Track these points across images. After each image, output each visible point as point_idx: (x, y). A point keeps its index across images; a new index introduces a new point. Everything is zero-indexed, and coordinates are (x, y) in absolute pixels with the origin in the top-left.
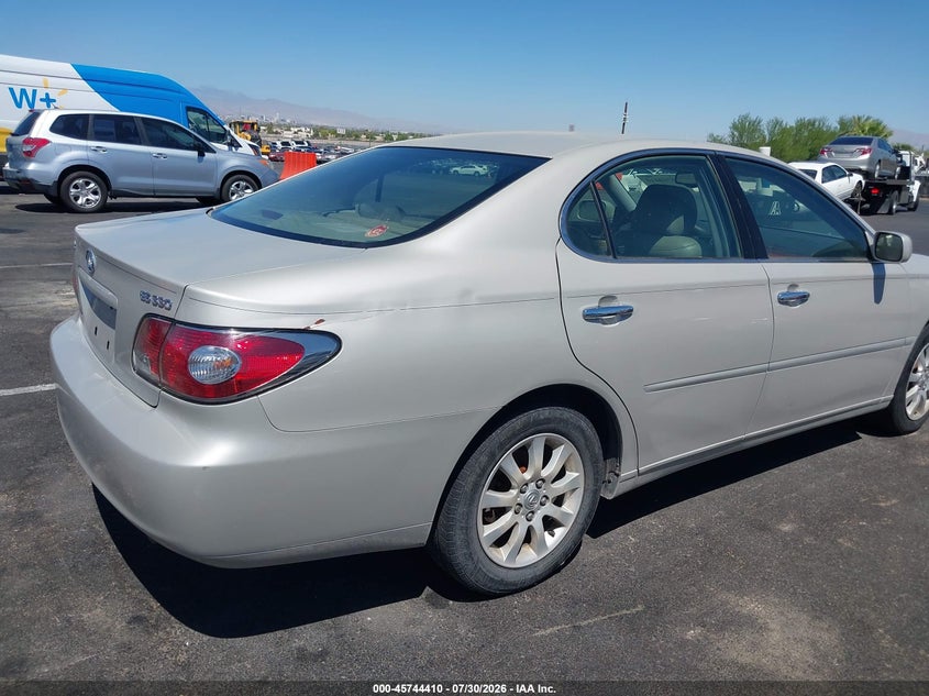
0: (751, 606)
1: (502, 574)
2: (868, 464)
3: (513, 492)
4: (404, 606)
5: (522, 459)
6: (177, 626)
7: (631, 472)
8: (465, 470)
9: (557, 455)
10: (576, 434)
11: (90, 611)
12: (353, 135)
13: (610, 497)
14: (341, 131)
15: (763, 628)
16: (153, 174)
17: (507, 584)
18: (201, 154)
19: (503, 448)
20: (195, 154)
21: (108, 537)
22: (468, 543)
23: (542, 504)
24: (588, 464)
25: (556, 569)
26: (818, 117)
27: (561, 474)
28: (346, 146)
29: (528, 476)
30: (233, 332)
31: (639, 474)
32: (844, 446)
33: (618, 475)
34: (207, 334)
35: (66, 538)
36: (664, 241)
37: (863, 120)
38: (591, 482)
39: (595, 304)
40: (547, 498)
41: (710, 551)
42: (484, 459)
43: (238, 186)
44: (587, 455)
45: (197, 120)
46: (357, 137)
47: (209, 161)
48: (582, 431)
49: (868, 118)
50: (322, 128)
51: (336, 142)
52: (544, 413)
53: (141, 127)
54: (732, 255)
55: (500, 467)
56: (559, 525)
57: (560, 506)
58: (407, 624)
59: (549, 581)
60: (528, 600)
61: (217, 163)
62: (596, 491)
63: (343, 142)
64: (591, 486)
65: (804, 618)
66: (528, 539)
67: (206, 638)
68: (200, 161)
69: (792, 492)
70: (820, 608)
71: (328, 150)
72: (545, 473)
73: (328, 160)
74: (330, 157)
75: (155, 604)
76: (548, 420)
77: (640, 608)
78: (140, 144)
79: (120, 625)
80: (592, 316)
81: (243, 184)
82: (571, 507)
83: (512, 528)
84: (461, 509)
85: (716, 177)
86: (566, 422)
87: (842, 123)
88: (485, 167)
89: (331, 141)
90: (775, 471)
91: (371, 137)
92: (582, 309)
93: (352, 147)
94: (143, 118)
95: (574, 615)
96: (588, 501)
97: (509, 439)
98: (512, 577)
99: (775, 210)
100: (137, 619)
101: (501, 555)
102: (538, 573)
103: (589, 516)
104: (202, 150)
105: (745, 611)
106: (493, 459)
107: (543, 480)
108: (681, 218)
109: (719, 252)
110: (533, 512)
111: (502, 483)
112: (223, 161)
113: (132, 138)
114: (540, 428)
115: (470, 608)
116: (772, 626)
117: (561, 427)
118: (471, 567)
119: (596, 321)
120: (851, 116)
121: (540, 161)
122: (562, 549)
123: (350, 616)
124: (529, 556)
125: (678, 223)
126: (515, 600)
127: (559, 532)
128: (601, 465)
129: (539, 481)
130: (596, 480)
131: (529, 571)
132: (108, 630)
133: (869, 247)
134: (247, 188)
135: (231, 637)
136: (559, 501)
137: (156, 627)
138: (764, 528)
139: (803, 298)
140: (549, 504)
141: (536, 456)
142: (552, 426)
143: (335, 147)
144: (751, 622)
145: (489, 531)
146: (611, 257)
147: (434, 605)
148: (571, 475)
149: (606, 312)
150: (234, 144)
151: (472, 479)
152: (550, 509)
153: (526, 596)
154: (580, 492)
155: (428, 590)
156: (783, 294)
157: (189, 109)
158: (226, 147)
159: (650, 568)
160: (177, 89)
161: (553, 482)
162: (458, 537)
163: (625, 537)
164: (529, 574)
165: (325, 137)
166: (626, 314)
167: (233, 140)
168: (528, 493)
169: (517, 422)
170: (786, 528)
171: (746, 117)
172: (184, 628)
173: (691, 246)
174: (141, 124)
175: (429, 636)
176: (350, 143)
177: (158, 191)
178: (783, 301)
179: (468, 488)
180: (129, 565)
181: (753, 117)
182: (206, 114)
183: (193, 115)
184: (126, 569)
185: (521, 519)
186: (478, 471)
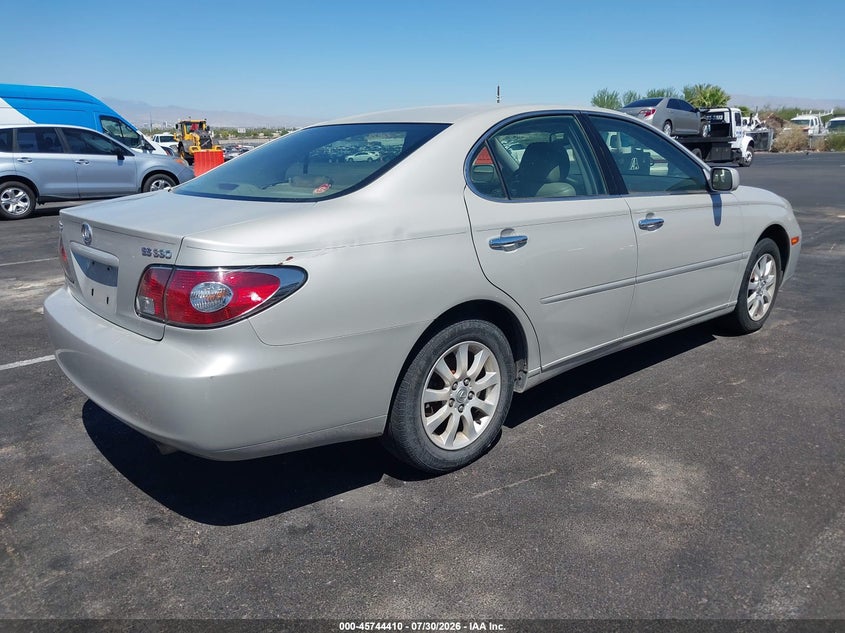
0: (639, 462)
1: (444, 455)
2: (722, 357)
3: (447, 389)
4: (369, 489)
5: (452, 363)
6: (187, 522)
7: (537, 369)
8: (410, 372)
9: (478, 358)
10: (491, 341)
11: (112, 519)
12: (252, 134)
13: (521, 391)
14: (242, 131)
15: (649, 475)
16: (77, 179)
17: (448, 463)
18: (121, 158)
19: (437, 353)
20: (115, 158)
21: (112, 467)
22: (416, 431)
23: (470, 398)
24: (503, 364)
25: (484, 450)
26: (666, 88)
27: (482, 374)
28: (247, 144)
29: (457, 376)
30: (220, 270)
31: (543, 371)
32: (703, 346)
33: (526, 372)
34: (201, 273)
35: (76, 472)
36: (545, 188)
37: (704, 87)
38: (506, 379)
39: (498, 236)
40: (473, 393)
41: (603, 428)
42: (423, 363)
43: (157, 184)
44: (501, 356)
45: (110, 127)
46: (256, 136)
47: (129, 163)
48: (496, 338)
49: (708, 86)
50: (222, 129)
51: (236, 142)
52: (466, 324)
53: (63, 138)
54: (600, 192)
55: (435, 369)
56: (483, 415)
57: (483, 399)
58: (373, 501)
59: (480, 460)
60: (465, 474)
61: (136, 165)
62: (510, 387)
63: (245, 141)
64: (506, 382)
65: (679, 466)
66: (460, 428)
67: (212, 527)
68: (120, 164)
69: (664, 382)
70: (690, 458)
71: (229, 149)
72: (470, 373)
73: (232, 157)
74: (233, 155)
75: (165, 509)
76: (469, 331)
77: (553, 471)
78: (62, 152)
79: (139, 527)
80: (496, 245)
81: (162, 182)
82: (493, 400)
83: (448, 418)
84: (408, 403)
85: (583, 132)
86: (483, 331)
87: (686, 91)
88: (377, 153)
89: (232, 140)
90: (650, 368)
91: (268, 134)
92: (488, 240)
93: (252, 144)
94: (63, 129)
95: (503, 481)
96: (505, 393)
97: (441, 346)
98: (451, 457)
99: (634, 166)
100: (153, 521)
101: (442, 440)
102: (471, 453)
103: (506, 406)
104: (121, 154)
105: (634, 466)
106: (430, 362)
107: (469, 379)
108: (557, 169)
109: (590, 192)
110: (463, 405)
111: (437, 382)
112: (141, 163)
113: (53, 148)
114: (463, 336)
115: (421, 485)
116: (655, 473)
117: (479, 335)
118: (419, 450)
119: (500, 248)
120: (693, 85)
121: (444, 126)
122: (487, 435)
123: (326, 500)
124: (463, 440)
125: (555, 172)
126: (455, 476)
127: (485, 421)
128: (513, 364)
129: (466, 379)
130: (510, 377)
131: (463, 452)
132: (131, 530)
133: (707, 182)
134: (166, 185)
135: (233, 524)
136: (482, 395)
137: (170, 524)
138: (644, 409)
139: (659, 224)
140: (475, 398)
141: (462, 359)
142: (472, 335)
143: (236, 146)
144: (640, 472)
145: (431, 421)
146: (506, 199)
147: (392, 485)
148: (489, 375)
149: (508, 241)
150: (148, 147)
151: (416, 378)
152: (475, 402)
153: (463, 472)
154: (498, 388)
155: (385, 476)
156: (642, 221)
157: (103, 118)
158: (141, 151)
159: (558, 444)
160: (90, 100)
161: (476, 380)
162: (408, 427)
163: (536, 425)
164: (464, 455)
165: (225, 138)
166: (522, 242)
167: (147, 144)
168: (458, 390)
169: (446, 333)
170: (662, 407)
171: (604, 92)
172: (193, 523)
173: (567, 189)
174: (61, 133)
175: (391, 507)
176: (249, 141)
177: (84, 194)
178: (643, 227)
179: (413, 386)
180: (136, 485)
181: (610, 92)
182: (118, 121)
183: (106, 124)
184: (133, 488)
185: (455, 411)
186: (419, 373)
